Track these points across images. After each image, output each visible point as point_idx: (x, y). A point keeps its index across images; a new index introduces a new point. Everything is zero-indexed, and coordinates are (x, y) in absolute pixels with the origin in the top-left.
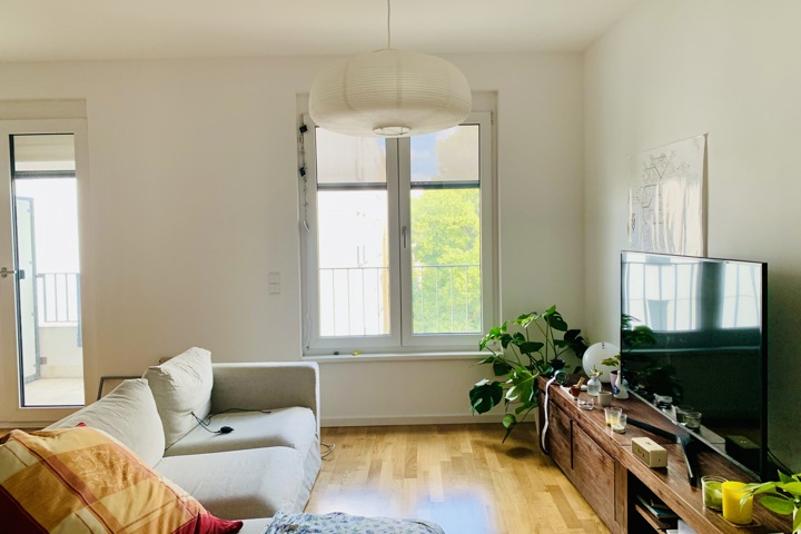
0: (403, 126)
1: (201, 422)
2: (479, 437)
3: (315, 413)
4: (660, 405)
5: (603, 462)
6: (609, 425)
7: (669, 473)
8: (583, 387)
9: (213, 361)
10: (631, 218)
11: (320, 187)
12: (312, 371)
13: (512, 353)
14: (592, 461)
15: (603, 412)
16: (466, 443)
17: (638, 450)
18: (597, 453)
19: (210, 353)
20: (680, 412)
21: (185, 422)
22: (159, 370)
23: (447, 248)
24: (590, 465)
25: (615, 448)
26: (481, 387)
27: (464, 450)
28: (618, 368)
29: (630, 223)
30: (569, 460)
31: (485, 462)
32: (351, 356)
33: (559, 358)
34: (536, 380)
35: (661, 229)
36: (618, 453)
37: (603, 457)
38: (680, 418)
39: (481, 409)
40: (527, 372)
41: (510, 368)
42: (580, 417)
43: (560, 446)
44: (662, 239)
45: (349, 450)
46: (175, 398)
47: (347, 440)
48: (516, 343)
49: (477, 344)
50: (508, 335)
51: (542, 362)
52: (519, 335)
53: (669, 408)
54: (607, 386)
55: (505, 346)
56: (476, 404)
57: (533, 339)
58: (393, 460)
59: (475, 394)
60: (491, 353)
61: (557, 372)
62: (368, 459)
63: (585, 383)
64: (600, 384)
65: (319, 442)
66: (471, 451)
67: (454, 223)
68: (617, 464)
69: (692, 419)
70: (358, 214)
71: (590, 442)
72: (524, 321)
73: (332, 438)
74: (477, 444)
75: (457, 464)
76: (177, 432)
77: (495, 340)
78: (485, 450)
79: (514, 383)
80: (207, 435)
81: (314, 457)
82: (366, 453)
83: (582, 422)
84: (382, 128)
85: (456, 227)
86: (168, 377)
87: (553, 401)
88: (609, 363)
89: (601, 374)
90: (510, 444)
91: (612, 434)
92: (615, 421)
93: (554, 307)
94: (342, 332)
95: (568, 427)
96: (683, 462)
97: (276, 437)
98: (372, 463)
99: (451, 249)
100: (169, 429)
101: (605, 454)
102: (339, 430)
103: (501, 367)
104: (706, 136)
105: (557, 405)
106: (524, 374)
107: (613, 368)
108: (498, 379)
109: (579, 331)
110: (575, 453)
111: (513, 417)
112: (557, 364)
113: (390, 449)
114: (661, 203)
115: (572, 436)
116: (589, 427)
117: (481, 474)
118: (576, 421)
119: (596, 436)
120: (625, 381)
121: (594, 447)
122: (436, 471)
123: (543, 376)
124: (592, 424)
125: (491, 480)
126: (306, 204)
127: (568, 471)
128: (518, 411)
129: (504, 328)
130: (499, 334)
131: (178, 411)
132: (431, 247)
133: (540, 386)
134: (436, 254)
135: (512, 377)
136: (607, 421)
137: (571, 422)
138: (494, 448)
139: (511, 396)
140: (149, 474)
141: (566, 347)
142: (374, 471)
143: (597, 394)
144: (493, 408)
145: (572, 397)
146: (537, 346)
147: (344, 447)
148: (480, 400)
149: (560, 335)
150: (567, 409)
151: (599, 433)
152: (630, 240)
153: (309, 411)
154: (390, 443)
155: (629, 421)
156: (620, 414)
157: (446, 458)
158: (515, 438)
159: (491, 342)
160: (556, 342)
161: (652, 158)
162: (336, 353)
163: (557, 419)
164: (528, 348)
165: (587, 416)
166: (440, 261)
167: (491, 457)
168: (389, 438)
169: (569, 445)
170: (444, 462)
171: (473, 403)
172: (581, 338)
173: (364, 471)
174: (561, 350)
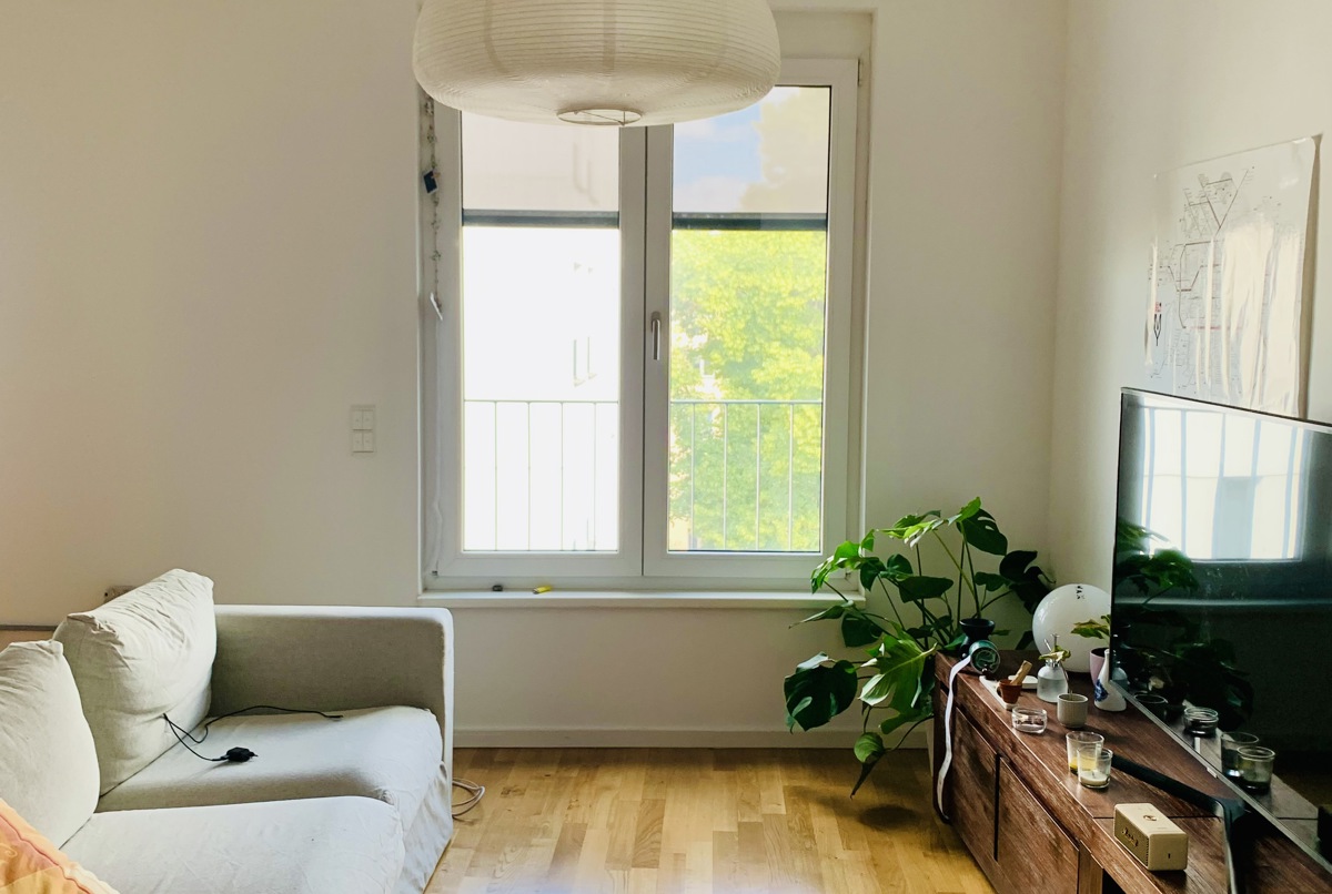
0: (624, 108)
1: (186, 738)
2: (804, 780)
3: (441, 721)
4: (1191, 730)
5: (1056, 850)
6: (1074, 771)
7: (1190, 885)
8: (1029, 680)
9: (218, 599)
10: (1152, 312)
11: (470, 218)
12: (434, 630)
13: (883, 599)
14: (1034, 846)
15: (1063, 739)
16: (773, 793)
17: (1127, 831)
18: (1046, 830)
19: (210, 583)
20: (1230, 747)
21: (147, 737)
22: (90, 621)
23: (774, 348)
24: (1031, 854)
25: (1081, 824)
26: (811, 672)
27: (768, 809)
28: (1105, 642)
29: (1151, 323)
30: (990, 840)
31: (812, 837)
32: (530, 595)
33: (984, 616)
34: (930, 663)
35: (1215, 342)
36: (1088, 834)
37: (1058, 840)
38: (1229, 759)
39: (810, 719)
40: (910, 643)
41: (878, 631)
42: (1014, 749)
43: (973, 807)
44: (1215, 365)
45: (517, 800)
46: (127, 683)
47: (514, 777)
48: (893, 579)
49: (807, 576)
50: (874, 561)
51: (947, 619)
52: (900, 560)
53: (1210, 735)
54: (1080, 680)
55: (868, 584)
56: (798, 709)
57: (931, 570)
58: (610, 826)
59: (799, 685)
60: (837, 598)
61: (975, 647)
62: (556, 823)
63: (1034, 673)
64: (1063, 676)
65: (448, 782)
66: (783, 810)
67: (793, 293)
68: (1084, 859)
69: (1256, 761)
70: (577, 266)
71: (1033, 805)
72: (911, 531)
73: (479, 773)
74: (798, 795)
75: (748, 841)
76: (132, 758)
77: (849, 568)
78: (814, 809)
79: (882, 665)
80: (197, 765)
81: (434, 817)
82: (552, 809)
83: (1018, 760)
84: (576, 110)
85: (797, 302)
86: (110, 638)
87: (963, 709)
88: (1087, 630)
89: (1065, 656)
90: (869, 796)
91: (1078, 792)
92: (1086, 764)
93: (978, 501)
94: (512, 540)
95: (990, 769)
96: (1223, 859)
97: (346, 775)
98: (564, 830)
99: (785, 352)
100: (110, 750)
101: (1062, 834)
102: (498, 757)
103: (857, 628)
104: (1318, 139)
105: (972, 718)
106: (901, 647)
107: (1095, 643)
108: (850, 655)
109: (1033, 555)
110: (1002, 828)
111: (878, 740)
112: (978, 629)
113: (605, 801)
114: (1217, 285)
115: (998, 788)
116: (1031, 773)
117: (798, 863)
118: (1006, 755)
119: (1046, 793)
120: (1121, 673)
121: (1041, 815)
122: (701, 855)
123: (946, 653)
124: (1038, 768)
125: (820, 877)
126: (437, 255)
127: (987, 862)
128: (888, 727)
129: (868, 544)
130: (855, 558)
131: (134, 712)
132: (740, 344)
133: (938, 675)
134: (751, 362)
135: (876, 654)
136: (1071, 762)
137: (997, 757)
138: (835, 806)
139: (872, 695)
140: (44, 860)
141: (1003, 589)
142: (567, 848)
143: (1057, 699)
144: (834, 719)
145: (1004, 705)
146: (938, 587)
147: (506, 792)
148: (808, 701)
149: (991, 563)
150: (990, 730)
151: (1052, 788)
152: (1149, 361)
153: (427, 718)
154: (608, 788)
155: (1118, 763)
156: (1099, 747)
157: (726, 823)
158: (882, 784)
159: (841, 572)
160: (980, 578)
161: (1204, 182)
162: (498, 588)
163: (968, 748)
164: (918, 588)
165: (1028, 747)
166: (759, 376)
167: (826, 825)
168: (606, 777)
169: (991, 807)
170: (719, 836)
171: (791, 707)
172: (1036, 570)
173: (544, 848)
174: (991, 595)
